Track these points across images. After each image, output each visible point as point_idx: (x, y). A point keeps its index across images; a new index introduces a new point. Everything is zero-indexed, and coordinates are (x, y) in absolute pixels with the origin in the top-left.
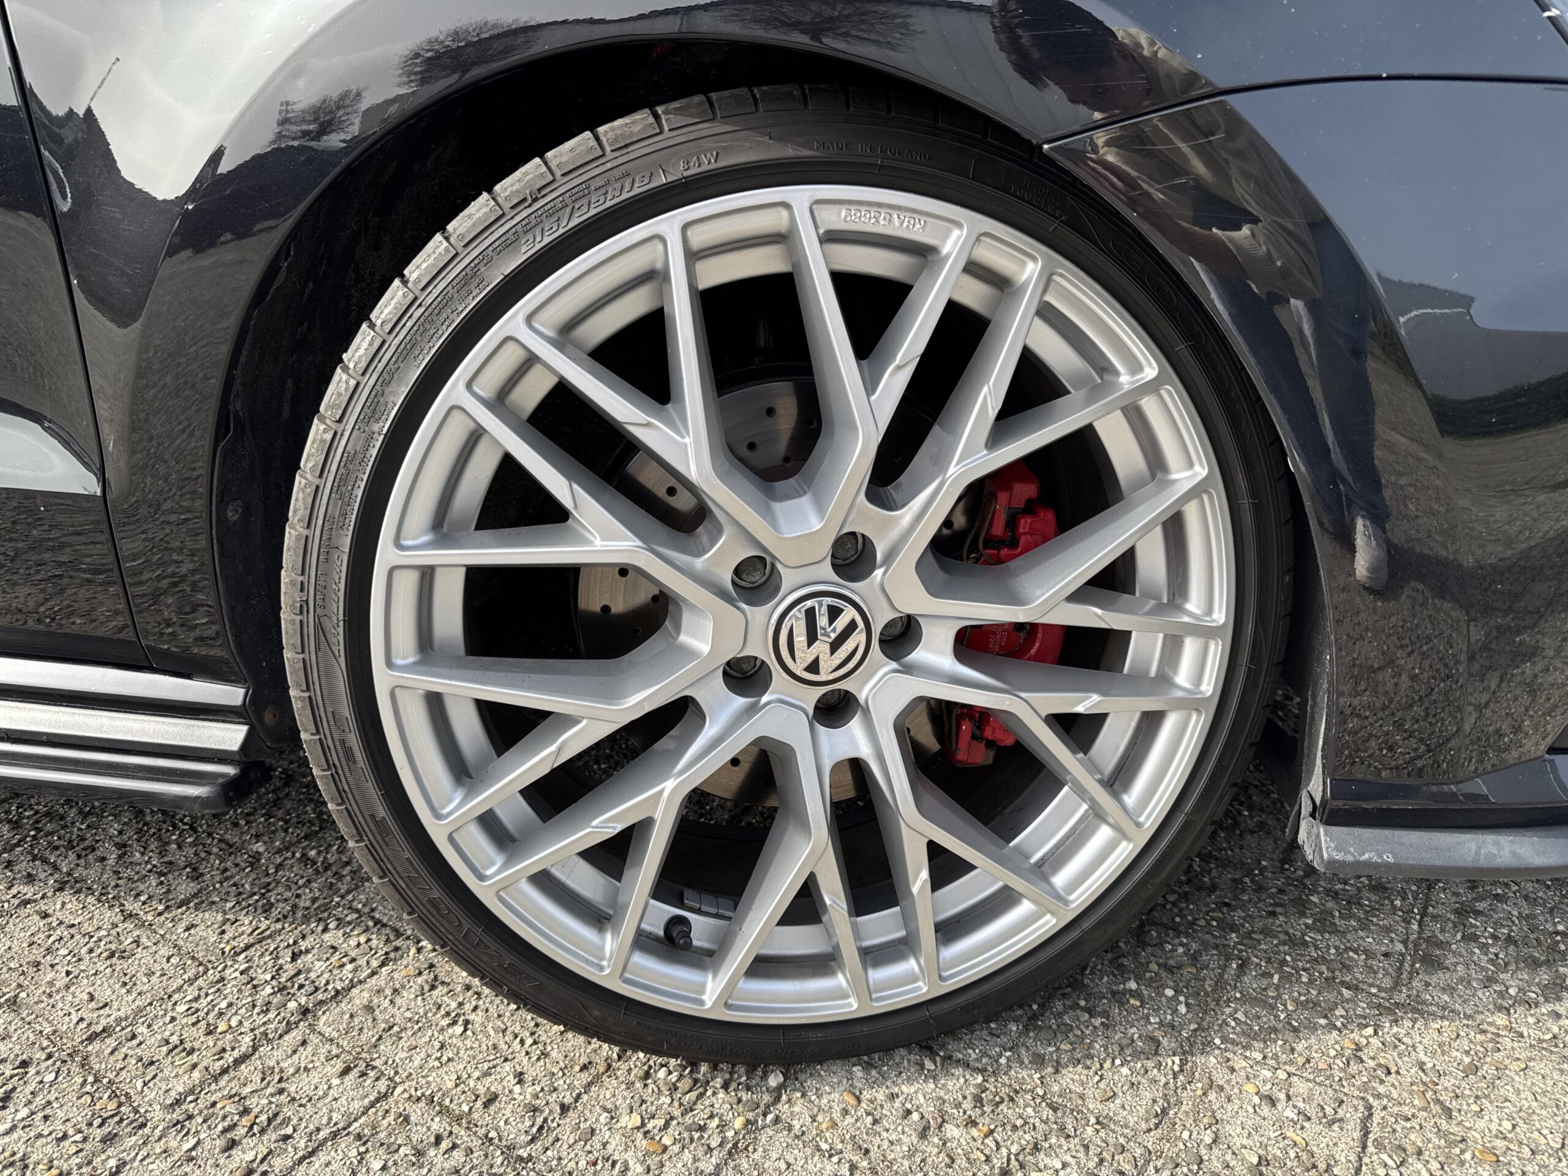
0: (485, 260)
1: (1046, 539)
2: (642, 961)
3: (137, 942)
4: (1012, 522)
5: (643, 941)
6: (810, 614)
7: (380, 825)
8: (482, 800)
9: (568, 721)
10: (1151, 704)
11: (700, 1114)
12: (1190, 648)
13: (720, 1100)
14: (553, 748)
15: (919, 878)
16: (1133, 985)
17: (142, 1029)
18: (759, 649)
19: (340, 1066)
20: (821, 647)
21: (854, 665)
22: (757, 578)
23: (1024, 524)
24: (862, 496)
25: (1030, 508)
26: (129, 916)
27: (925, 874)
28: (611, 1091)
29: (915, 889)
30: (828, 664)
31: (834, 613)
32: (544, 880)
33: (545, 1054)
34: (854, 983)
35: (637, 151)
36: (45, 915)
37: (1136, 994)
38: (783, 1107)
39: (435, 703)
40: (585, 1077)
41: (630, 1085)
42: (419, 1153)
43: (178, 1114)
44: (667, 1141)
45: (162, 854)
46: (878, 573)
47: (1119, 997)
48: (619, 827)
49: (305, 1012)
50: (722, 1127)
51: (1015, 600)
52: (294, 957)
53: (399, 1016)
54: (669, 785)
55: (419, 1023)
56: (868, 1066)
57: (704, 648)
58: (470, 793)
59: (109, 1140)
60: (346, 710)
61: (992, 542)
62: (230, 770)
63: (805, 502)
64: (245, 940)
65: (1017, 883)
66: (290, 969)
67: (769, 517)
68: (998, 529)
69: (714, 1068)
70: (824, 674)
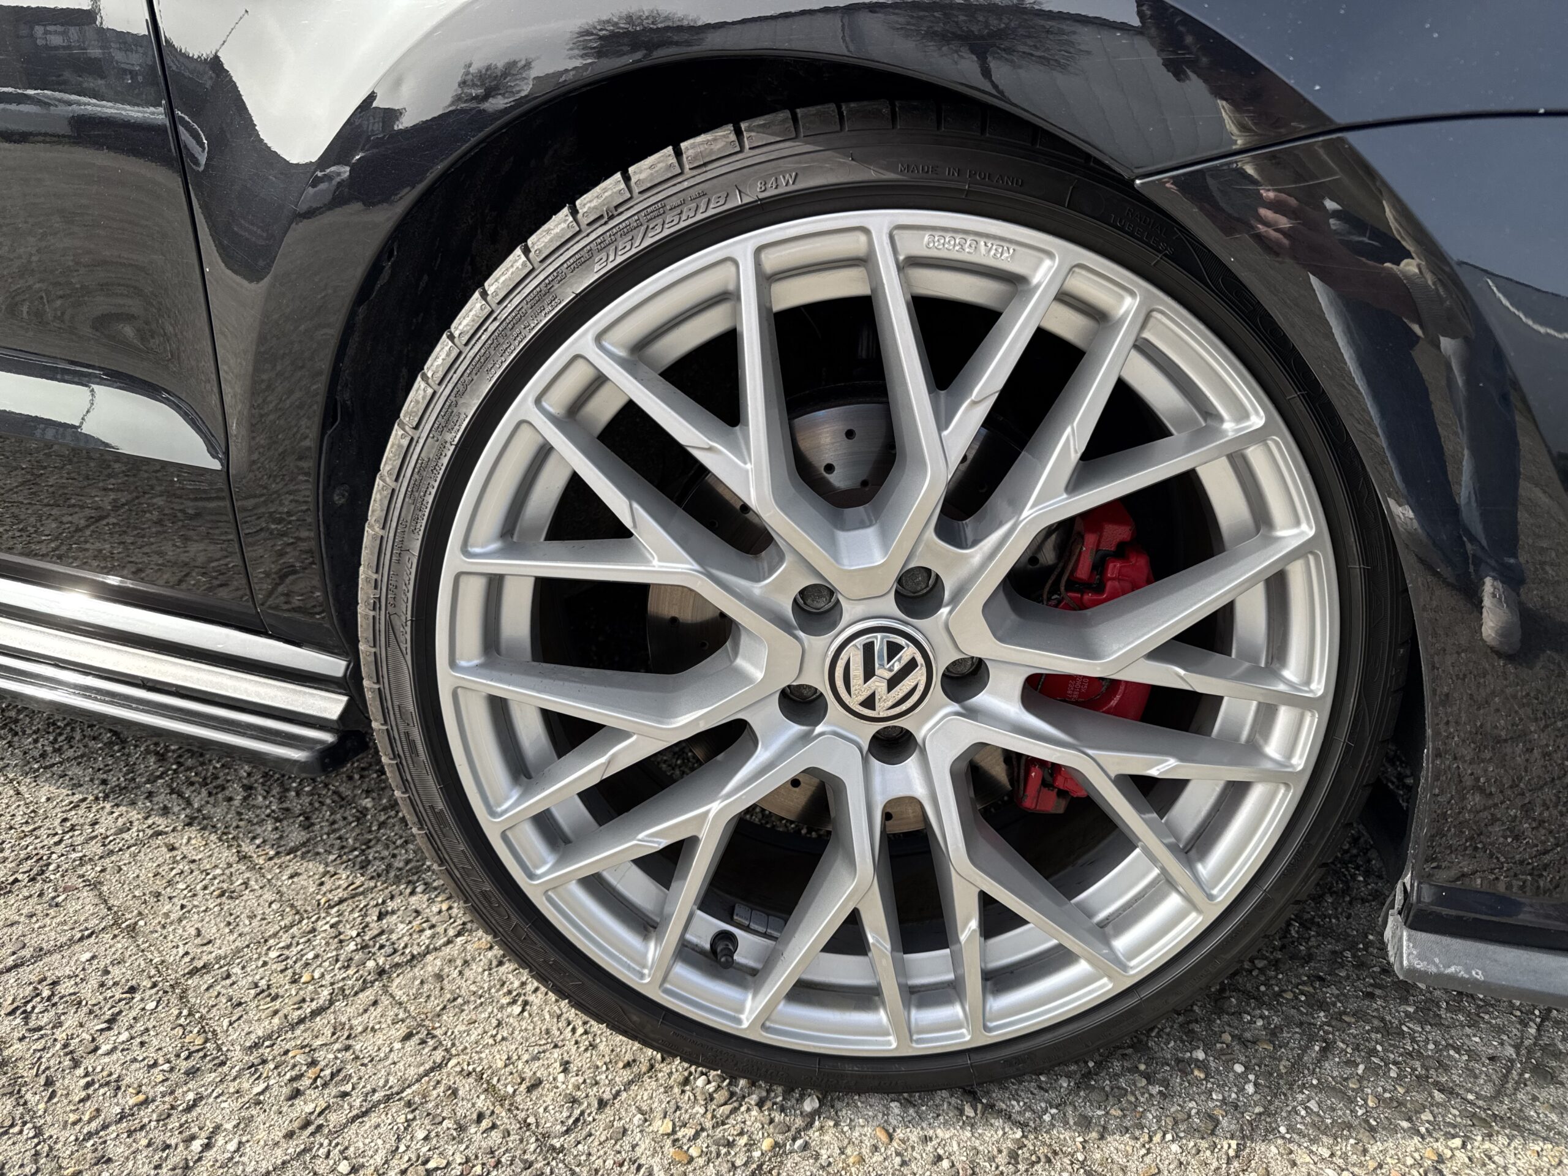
0: (558, 276)
1: (1135, 587)
2: (682, 971)
3: (246, 884)
4: (1099, 566)
5: (686, 952)
6: (868, 648)
7: (438, 815)
8: (539, 799)
9: (620, 735)
10: (1237, 774)
11: (729, 1131)
12: (1284, 716)
13: (752, 1117)
14: (603, 760)
15: (968, 926)
16: (1200, 1055)
17: (236, 970)
18: (815, 679)
19: (403, 1030)
20: (878, 685)
21: (914, 702)
22: (822, 604)
23: (1113, 569)
24: (930, 534)
25: (1121, 551)
26: (243, 858)
27: (974, 924)
28: (649, 1093)
29: (963, 938)
30: (885, 701)
31: (894, 650)
32: (595, 884)
33: (593, 1046)
35: (714, 171)
36: (172, 848)
37: (1203, 1066)
38: (814, 1134)
40: (627, 1075)
41: (668, 1089)
42: (461, 1128)
43: (253, 1058)
44: (694, 1152)
45: (282, 799)
46: (944, 611)
47: (1183, 1066)
48: (663, 843)
49: (381, 972)
50: (750, 1146)
51: (1088, 652)
52: (380, 917)
53: (466, 988)
54: (715, 807)
55: (482, 998)
56: (907, 1104)
57: (758, 675)
58: (526, 793)
59: (192, 1073)
60: (410, 705)
61: (1072, 585)
62: (328, 738)
63: (870, 534)
64: (340, 894)
65: (1073, 943)
66: (375, 927)
67: (832, 547)
68: (1083, 571)
69: (753, 1084)
70: (881, 710)
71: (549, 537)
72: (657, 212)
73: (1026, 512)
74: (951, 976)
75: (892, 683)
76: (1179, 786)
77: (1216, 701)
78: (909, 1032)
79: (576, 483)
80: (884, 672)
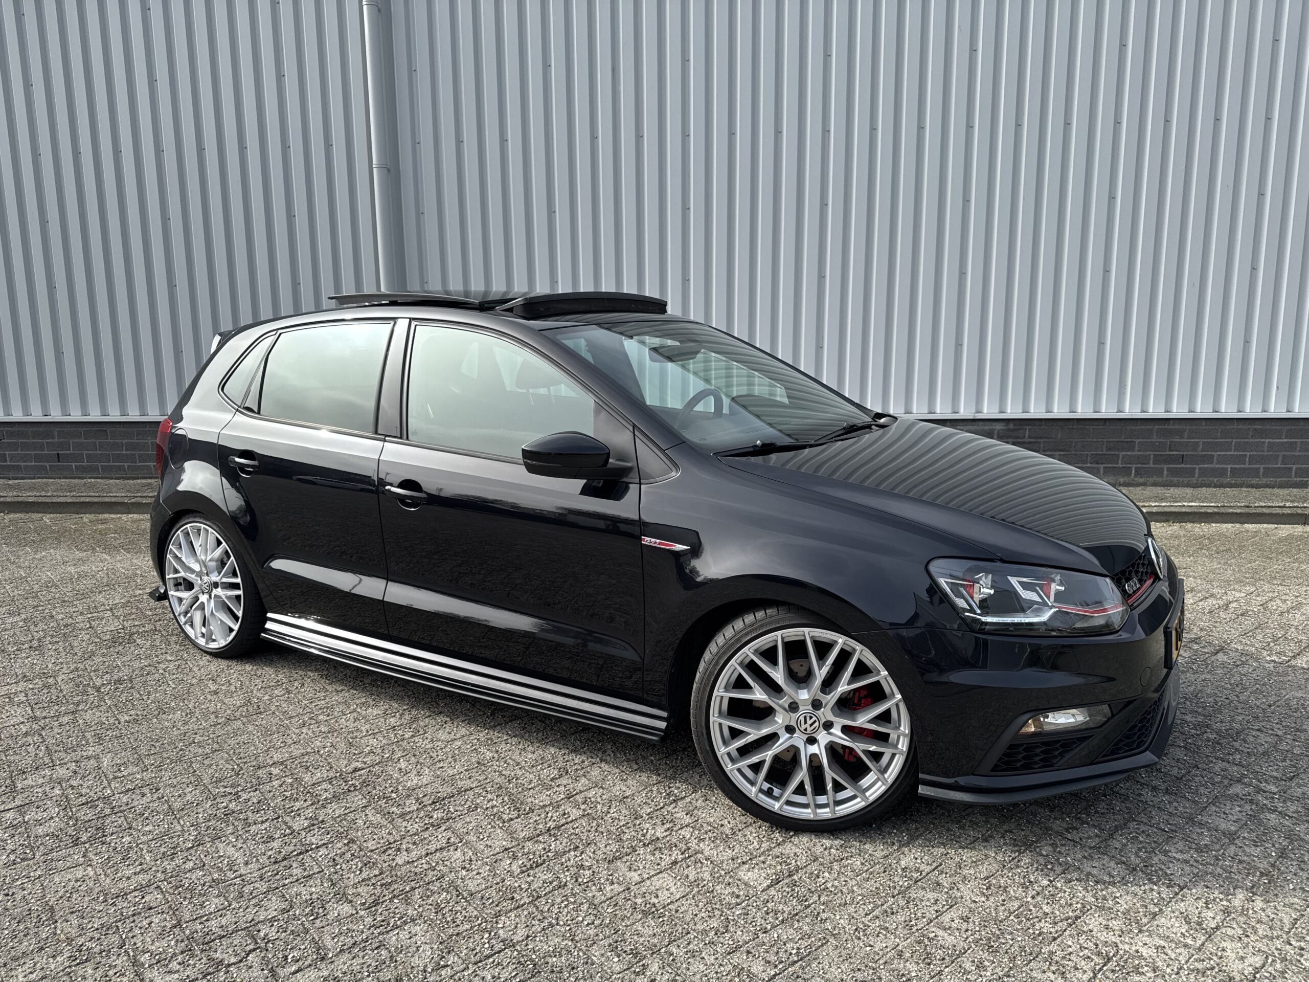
0: (741, 637)
1: (868, 705)
2: (760, 795)
3: (627, 778)
4: (860, 700)
5: (761, 791)
6: (805, 717)
7: (707, 751)
8: (729, 749)
9: (749, 734)
10: (894, 751)
11: (772, 836)
12: (901, 738)
13: (777, 835)
14: (745, 740)
15: (830, 786)
16: (895, 831)
17: (635, 798)
18: (793, 724)
20: (807, 725)
21: (816, 730)
22: (794, 706)
23: (863, 701)
24: (819, 692)
25: (865, 697)
26: (622, 771)
27: (831, 785)
28: (752, 828)
29: (828, 788)
30: (809, 729)
31: (811, 718)
32: (739, 770)
34: (812, 811)
35: (773, 618)
36: (600, 767)
38: (793, 839)
39: (720, 725)
41: (756, 827)
46: (822, 709)
47: (890, 834)
48: (758, 761)
49: (674, 800)
50: (777, 840)
51: (855, 721)
52: (669, 788)
54: (770, 753)
56: (816, 836)
57: (780, 722)
58: (726, 747)
60: (703, 724)
61: (854, 704)
62: (662, 734)
63: (805, 691)
64: (655, 782)
65: (858, 794)
67: (797, 693)
68: (856, 701)
69: (777, 829)
70: (808, 732)
71: (733, 688)
72: (762, 626)
73: (839, 689)
74: (827, 802)
75: (811, 725)
76: (882, 754)
77: (888, 735)
78: (815, 814)
79: (740, 675)
80: (809, 722)
